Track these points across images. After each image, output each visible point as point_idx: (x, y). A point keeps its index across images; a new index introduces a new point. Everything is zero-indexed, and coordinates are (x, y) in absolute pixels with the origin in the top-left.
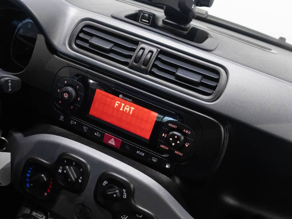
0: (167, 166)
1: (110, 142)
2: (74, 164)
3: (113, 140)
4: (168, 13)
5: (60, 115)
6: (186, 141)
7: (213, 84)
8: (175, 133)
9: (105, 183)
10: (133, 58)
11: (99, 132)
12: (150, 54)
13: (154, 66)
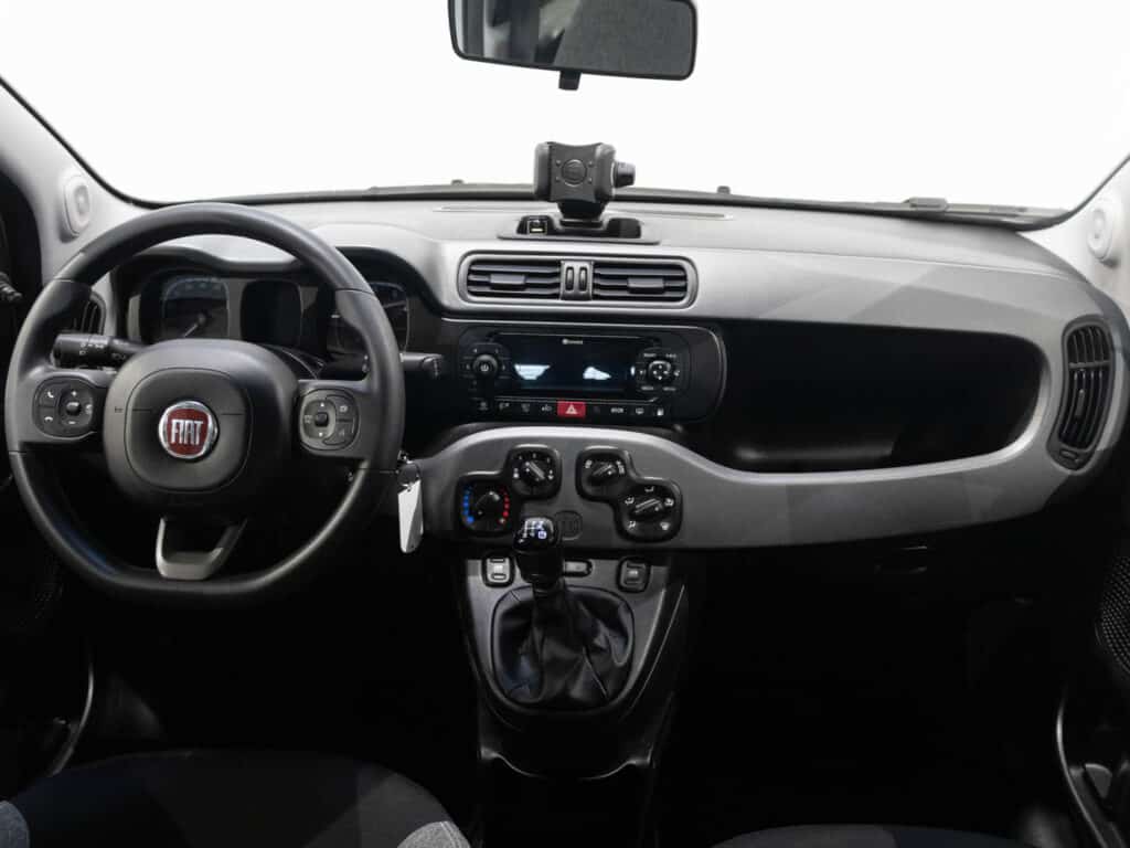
0: (660, 413)
1: (568, 412)
2: (534, 456)
3: (572, 407)
4: (567, 207)
5: (479, 402)
6: (674, 368)
7: (681, 284)
8: (656, 362)
9: (589, 463)
10: (563, 285)
11: (549, 405)
12: (583, 272)
13: (595, 286)
